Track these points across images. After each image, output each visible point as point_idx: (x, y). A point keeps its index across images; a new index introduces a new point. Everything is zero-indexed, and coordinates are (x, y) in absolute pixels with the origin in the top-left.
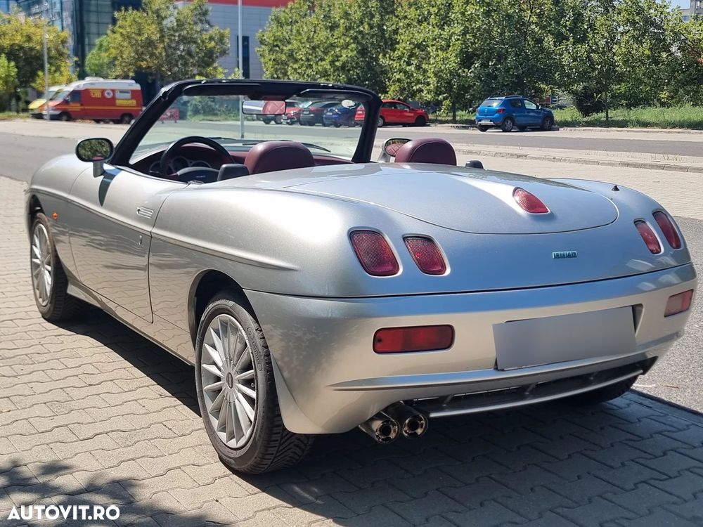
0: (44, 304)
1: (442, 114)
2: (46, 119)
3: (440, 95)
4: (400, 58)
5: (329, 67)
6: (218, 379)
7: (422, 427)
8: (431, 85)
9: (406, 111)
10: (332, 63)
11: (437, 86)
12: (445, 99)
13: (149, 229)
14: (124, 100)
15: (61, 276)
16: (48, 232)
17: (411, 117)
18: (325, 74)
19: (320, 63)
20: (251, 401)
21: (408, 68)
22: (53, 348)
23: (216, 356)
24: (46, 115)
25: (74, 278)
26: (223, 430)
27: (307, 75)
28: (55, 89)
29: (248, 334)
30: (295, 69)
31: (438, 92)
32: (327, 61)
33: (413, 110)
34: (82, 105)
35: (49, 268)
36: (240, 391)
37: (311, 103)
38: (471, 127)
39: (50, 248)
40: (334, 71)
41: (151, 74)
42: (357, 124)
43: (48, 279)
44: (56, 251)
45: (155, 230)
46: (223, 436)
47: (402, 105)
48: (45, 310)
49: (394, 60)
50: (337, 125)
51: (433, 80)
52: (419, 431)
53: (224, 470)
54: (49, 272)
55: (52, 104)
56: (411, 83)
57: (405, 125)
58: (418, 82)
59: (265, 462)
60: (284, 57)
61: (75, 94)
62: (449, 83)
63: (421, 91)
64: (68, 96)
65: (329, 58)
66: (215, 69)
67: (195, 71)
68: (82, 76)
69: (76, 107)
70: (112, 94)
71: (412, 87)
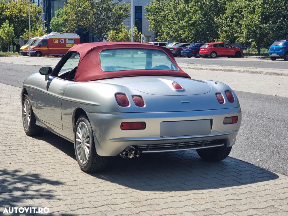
0: (27, 129)
1: (251, 50)
2: (28, 56)
3: (250, 39)
4: (226, 18)
5: (185, 24)
6: (80, 143)
7: (138, 155)
8: (244, 34)
9: (230, 49)
10: (187, 22)
11: (248, 34)
12: (252, 41)
13: (61, 96)
14: (70, 44)
15: (34, 118)
16: (29, 102)
17: (233, 52)
18: (183, 28)
19: (181, 22)
20: (88, 147)
21: (231, 24)
22: (30, 143)
23: (80, 136)
24: (28, 53)
25: (38, 118)
26: (81, 159)
27: (174, 29)
28: (34, 39)
29: (88, 127)
30: (167, 26)
31: (248, 38)
32: (185, 20)
33: (233, 48)
34: (48, 47)
35: (29, 115)
36: (86, 145)
37: (174, 44)
38: (266, 58)
39: (30, 107)
40: (189, 26)
41: (86, 29)
42: (201, 56)
43: (29, 120)
44: (32, 109)
45: (63, 97)
46: (81, 161)
47: (227, 45)
48: (28, 131)
49: (223, 20)
50: (189, 57)
51: (245, 30)
52: (138, 156)
53: (81, 171)
54: (29, 117)
55: (32, 47)
56: (233, 32)
57: (229, 57)
58: (237, 32)
59: (92, 166)
60: (160, 18)
61: (44, 41)
62: (255, 33)
63: (238, 37)
64: (40, 43)
65: (186, 19)
66: (122, 25)
67: (111, 27)
68: (49, 31)
69: (44, 49)
70: (64, 41)
71: (234, 35)
